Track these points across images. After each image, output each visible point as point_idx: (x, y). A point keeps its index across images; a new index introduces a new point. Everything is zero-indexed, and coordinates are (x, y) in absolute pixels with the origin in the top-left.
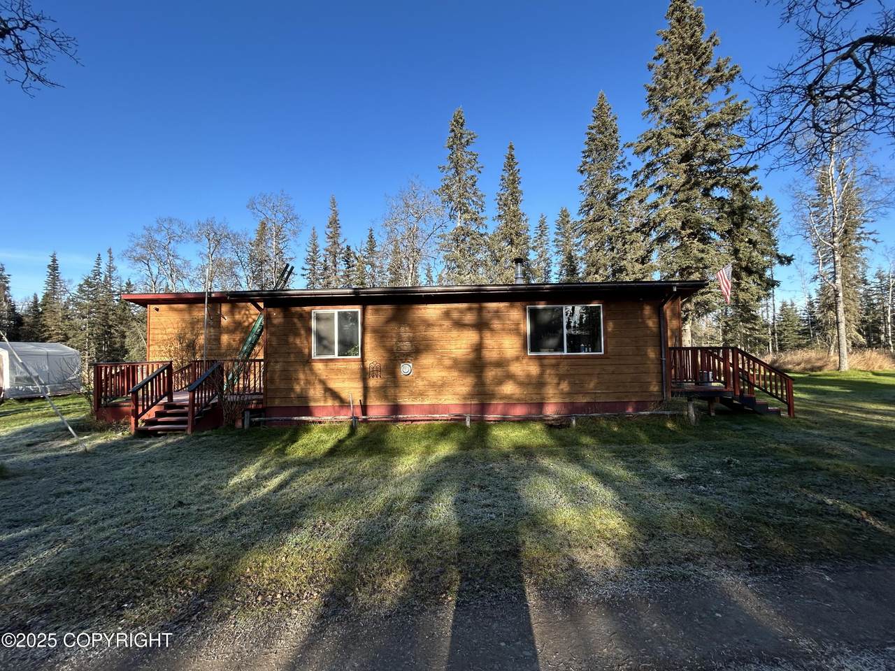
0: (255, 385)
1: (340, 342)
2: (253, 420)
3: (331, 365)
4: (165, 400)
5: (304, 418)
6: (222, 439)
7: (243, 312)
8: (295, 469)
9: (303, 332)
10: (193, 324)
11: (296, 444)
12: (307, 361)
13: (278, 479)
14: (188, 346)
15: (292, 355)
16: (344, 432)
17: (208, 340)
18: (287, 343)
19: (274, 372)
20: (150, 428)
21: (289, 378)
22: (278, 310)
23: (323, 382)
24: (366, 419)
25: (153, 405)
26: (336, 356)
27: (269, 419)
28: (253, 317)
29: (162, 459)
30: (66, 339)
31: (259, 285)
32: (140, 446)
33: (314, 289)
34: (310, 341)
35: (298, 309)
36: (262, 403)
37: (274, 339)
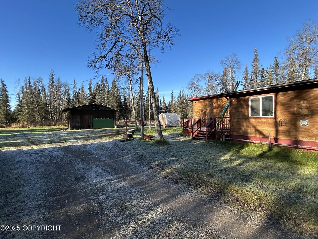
0: (226, 127)
1: (263, 110)
2: (226, 138)
3: (258, 120)
4: (199, 129)
5: (246, 140)
6: (216, 144)
7: (221, 101)
8: (245, 159)
9: (245, 107)
10: (205, 106)
11: (243, 150)
12: (247, 118)
13: (238, 161)
14: (204, 113)
15: (241, 116)
16: (266, 149)
17: (210, 111)
18: (238, 111)
19: (233, 122)
20: (196, 137)
21: (239, 124)
22: (235, 99)
23: (254, 127)
24: (277, 145)
25: (196, 130)
26: (261, 116)
27: (232, 139)
28: (224, 102)
29: (200, 147)
30: (175, 112)
31: (224, 91)
32: (194, 142)
33: (246, 89)
34: (248, 110)
35: (243, 98)
36: (229, 133)
37: (233, 110)
